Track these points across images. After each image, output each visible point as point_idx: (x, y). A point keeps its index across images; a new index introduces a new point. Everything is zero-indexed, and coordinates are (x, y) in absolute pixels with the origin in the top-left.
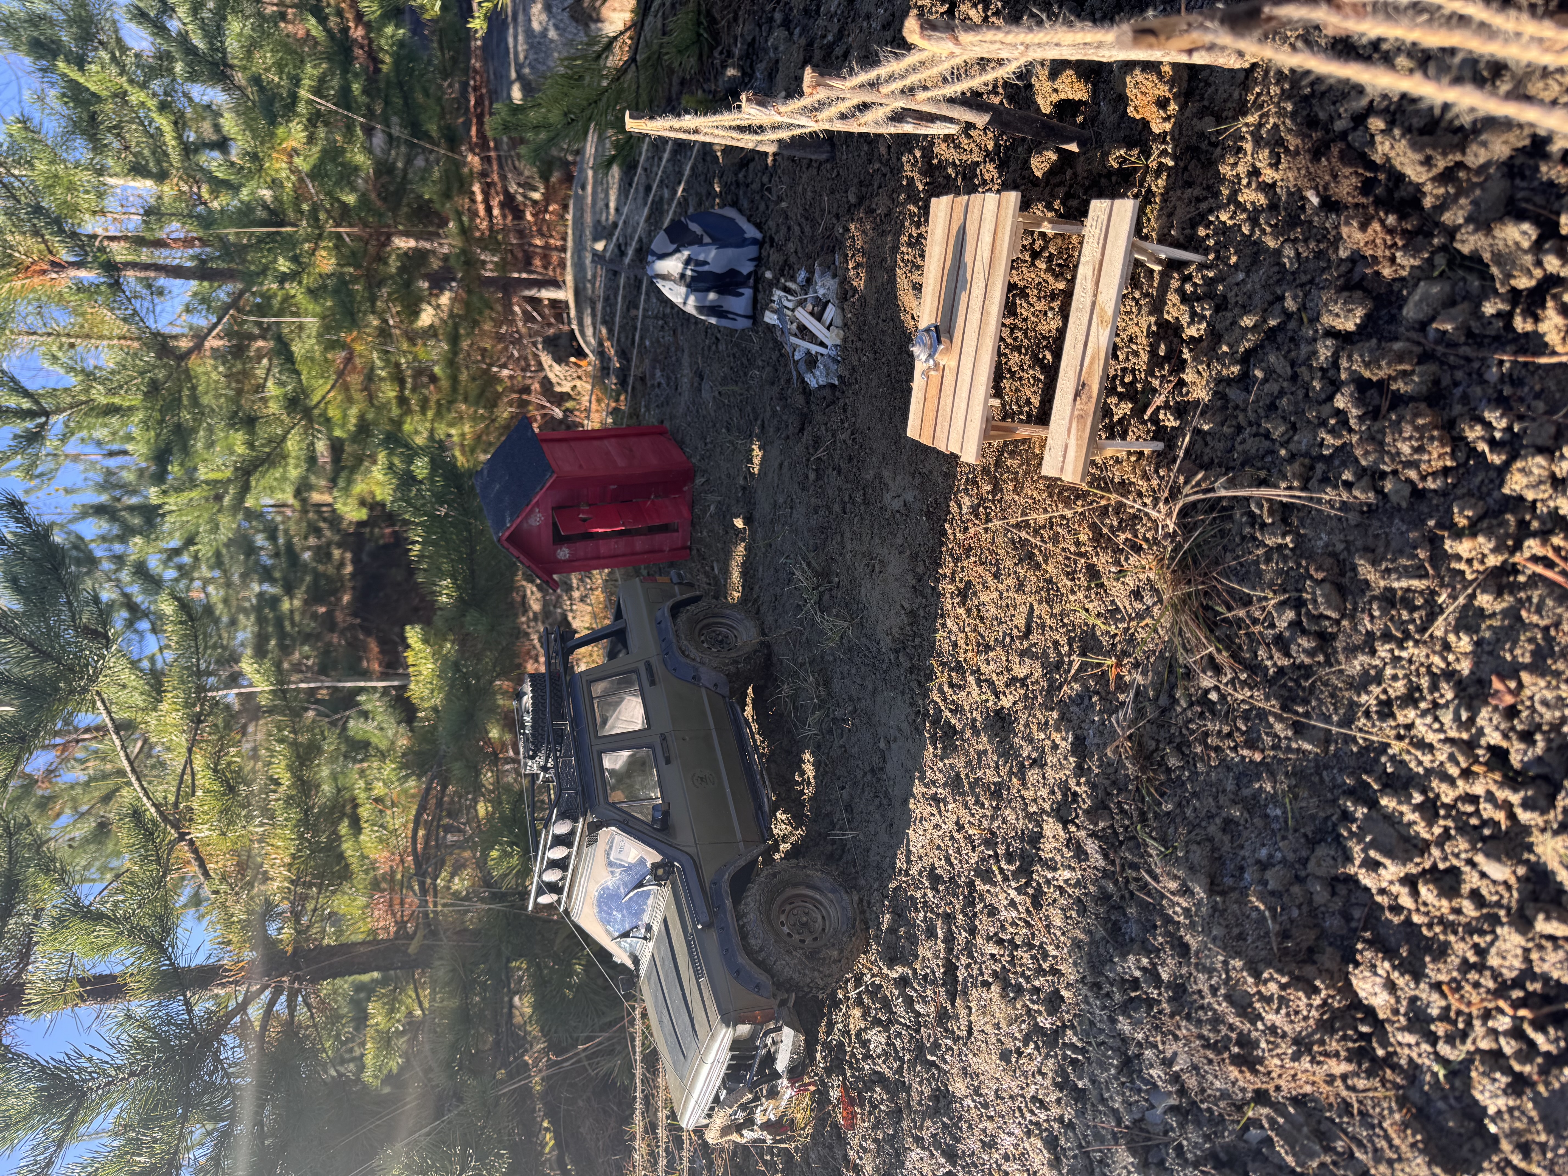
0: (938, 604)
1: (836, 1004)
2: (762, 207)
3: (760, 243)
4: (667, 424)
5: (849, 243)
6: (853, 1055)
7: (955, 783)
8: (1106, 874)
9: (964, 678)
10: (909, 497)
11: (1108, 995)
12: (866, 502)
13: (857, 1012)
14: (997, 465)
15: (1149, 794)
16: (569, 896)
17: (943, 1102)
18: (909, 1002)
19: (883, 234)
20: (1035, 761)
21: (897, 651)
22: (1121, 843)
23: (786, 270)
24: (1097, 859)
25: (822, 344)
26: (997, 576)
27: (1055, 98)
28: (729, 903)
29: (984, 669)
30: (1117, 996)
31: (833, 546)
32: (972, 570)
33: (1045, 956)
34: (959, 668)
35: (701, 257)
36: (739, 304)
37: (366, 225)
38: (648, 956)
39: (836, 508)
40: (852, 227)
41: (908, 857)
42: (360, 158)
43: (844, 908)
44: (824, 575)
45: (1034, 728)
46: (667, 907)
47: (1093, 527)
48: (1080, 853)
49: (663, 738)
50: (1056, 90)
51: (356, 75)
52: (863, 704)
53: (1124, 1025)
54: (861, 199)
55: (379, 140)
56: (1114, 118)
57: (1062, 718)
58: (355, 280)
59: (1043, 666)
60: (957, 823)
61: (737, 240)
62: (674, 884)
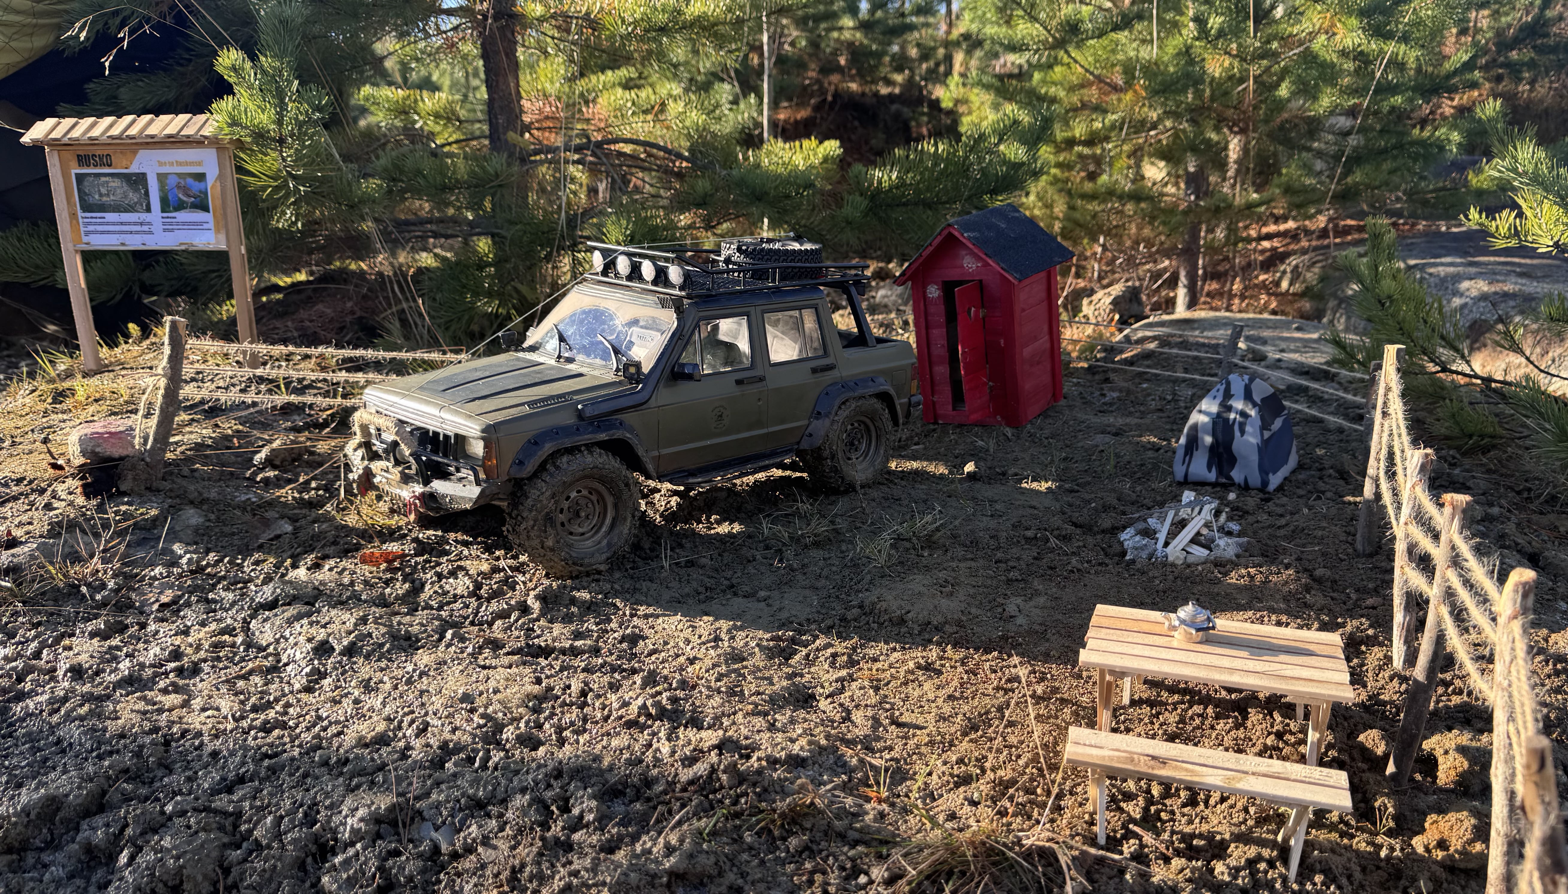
0: (915, 644)
1: (488, 549)
2: (1301, 492)
3: (1263, 488)
4: (1063, 402)
5: (1274, 569)
6: (439, 564)
7: (736, 657)
8: (672, 784)
9: (842, 667)
10: (1020, 620)
11: (549, 786)
12: (1009, 582)
13: (485, 567)
14: (1063, 701)
15: (758, 822)
16: (600, 282)
17: (405, 644)
18: (503, 615)
19: (1286, 600)
20: (773, 725)
21: (861, 607)
22: (707, 797)
23: (1238, 512)
24: (686, 775)
25: (1166, 544)
26: (951, 697)
27: (1438, 753)
28: (603, 436)
29: (854, 685)
30: (549, 794)
31: (960, 552)
32: (954, 677)
33: (578, 732)
34: (851, 663)
35: (1248, 428)
36: (1200, 467)
37: (1256, 108)
38: (541, 360)
39: (999, 555)
40: (1291, 572)
41: (652, 615)
42: (1326, 101)
43: (592, 555)
44: (930, 543)
45: (806, 725)
46: (594, 377)
47: (1013, 782)
48: (690, 761)
49: (761, 379)
50: (1446, 752)
51: (1411, 100)
52: (800, 577)
53: (520, 801)
54: (1318, 581)
55: (1343, 122)
56: (1422, 805)
57: (821, 748)
58: (1198, 94)
59: (866, 736)
60: (695, 658)
61: (1267, 465)
62: (620, 383)
